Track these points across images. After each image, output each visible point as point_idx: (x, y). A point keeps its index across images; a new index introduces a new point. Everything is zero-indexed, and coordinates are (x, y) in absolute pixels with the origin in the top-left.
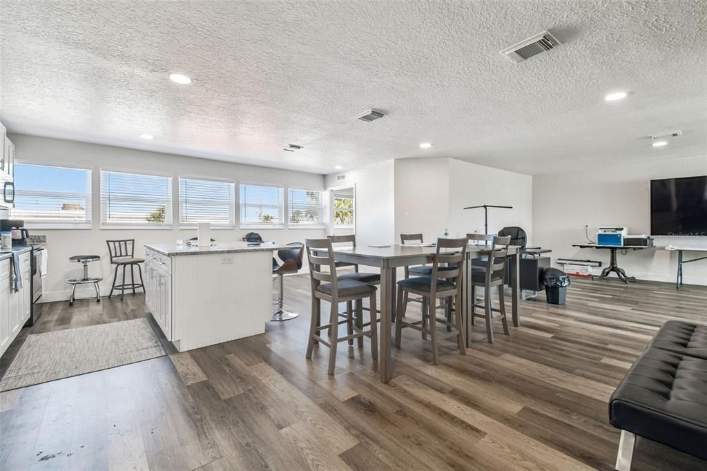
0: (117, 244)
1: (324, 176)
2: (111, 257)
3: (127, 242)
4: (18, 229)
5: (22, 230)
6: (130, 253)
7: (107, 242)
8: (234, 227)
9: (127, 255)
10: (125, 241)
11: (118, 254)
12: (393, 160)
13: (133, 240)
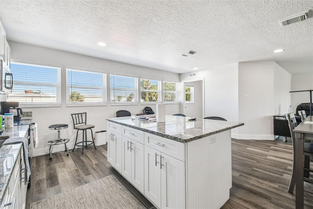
0: (77, 115)
1: (179, 74)
2: (74, 125)
3: (82, 114)
4: (14, 108)
5: (18, 109)
6: (84, 121)
7: (72, 115)
8: (138, 104)
9: (82, 123)
10: (81, 114)
11: (78, 122)
12: (238, 63)
13: (86, 113)
